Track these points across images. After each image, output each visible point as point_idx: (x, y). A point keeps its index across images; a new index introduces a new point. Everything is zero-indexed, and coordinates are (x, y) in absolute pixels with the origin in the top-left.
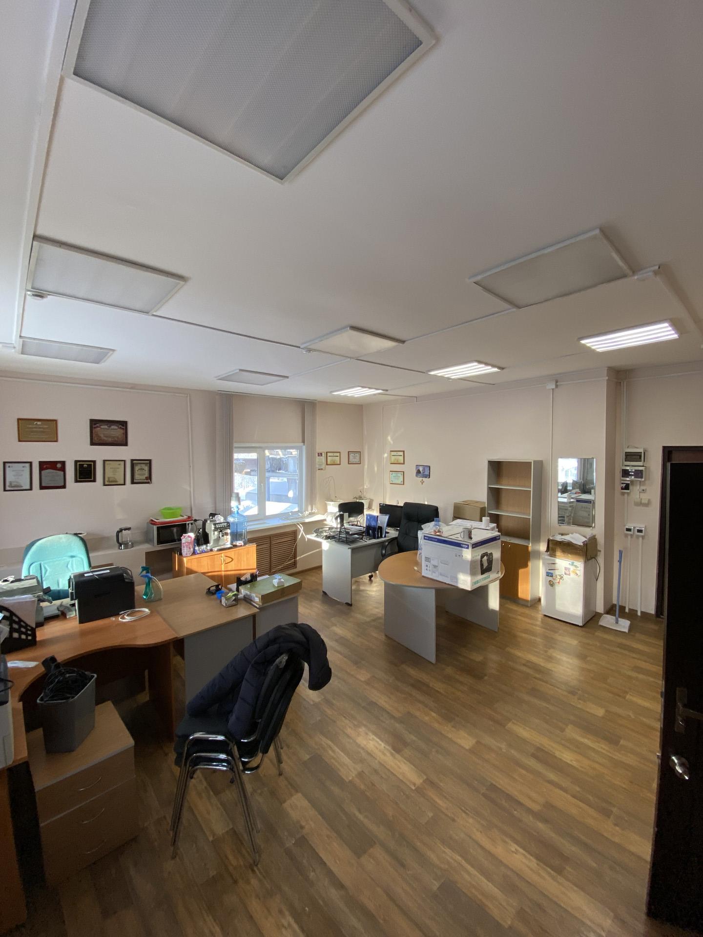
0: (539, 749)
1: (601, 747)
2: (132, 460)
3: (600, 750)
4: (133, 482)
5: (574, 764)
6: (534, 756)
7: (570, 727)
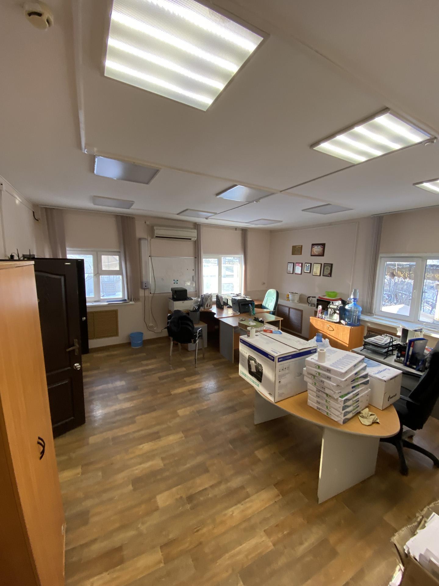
0: (159, 438)
1: (138, 470)
2: (324, 264)
3: (137, 467)
4: (323, 276)
5: (141, 446)
6: (157, 433)
7: (162, 465)
